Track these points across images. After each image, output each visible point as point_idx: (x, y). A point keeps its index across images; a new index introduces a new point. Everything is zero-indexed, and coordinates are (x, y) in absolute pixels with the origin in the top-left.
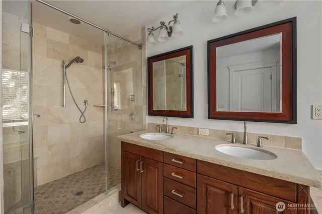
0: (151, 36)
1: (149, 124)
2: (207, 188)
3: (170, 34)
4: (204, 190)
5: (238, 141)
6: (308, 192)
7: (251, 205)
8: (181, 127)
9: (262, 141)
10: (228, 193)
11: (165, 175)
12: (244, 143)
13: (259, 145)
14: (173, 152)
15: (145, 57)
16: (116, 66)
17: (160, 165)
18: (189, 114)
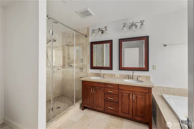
0: (93, 33)
3: (102, 33)
4: (121, 95)
5: (130, 78)
6: (151, 90)
7: (137, 96)
8: (107, 74)
9: (139, 78)
10: (129, 94)
11: (105, 92)
12: (133, 79)
13: (137, 79)
15: (89, 42)
16: (71, 44)
17: (103, 89)
18: (111, 68)
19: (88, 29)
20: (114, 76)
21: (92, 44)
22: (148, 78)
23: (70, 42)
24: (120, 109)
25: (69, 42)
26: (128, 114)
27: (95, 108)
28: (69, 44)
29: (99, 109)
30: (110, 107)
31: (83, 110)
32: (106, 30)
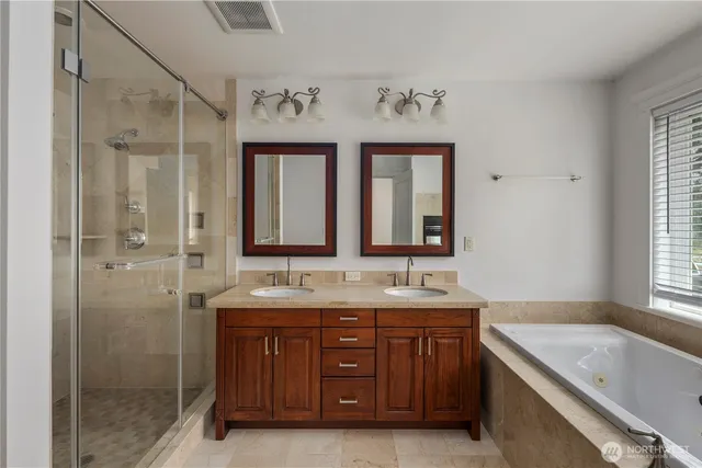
0: (260, 106)
1: (241, 272)
2: (389, 343)
3: (298, 111)
4: (385, 347)
6: (479, 314)
8: (314, 272)
11: (324, 344)
12: (407, 284)
13: (423, 285)
14: (343, 307)
15: (235, 141)
16: (136, 140)
17: (315, 333)
18: (329, 250)
19: (231, 84)
20: (340, 277)
21: (251, 150)
22: (451, 277)
23: (135, 133)
24: (382, 396)
25: (130, 131)
26: (410, 408)
27: (283, 416)
28: (128, 139)
29: (298, 416)
30: (344, 398)
31: (220, 437)
32: (313, 101)
